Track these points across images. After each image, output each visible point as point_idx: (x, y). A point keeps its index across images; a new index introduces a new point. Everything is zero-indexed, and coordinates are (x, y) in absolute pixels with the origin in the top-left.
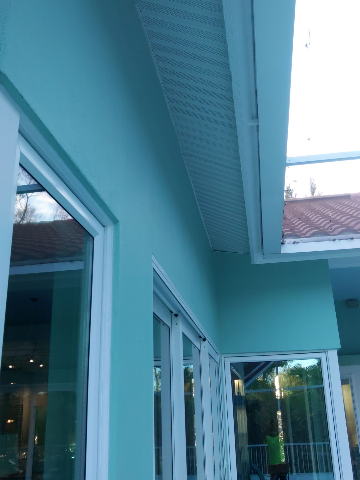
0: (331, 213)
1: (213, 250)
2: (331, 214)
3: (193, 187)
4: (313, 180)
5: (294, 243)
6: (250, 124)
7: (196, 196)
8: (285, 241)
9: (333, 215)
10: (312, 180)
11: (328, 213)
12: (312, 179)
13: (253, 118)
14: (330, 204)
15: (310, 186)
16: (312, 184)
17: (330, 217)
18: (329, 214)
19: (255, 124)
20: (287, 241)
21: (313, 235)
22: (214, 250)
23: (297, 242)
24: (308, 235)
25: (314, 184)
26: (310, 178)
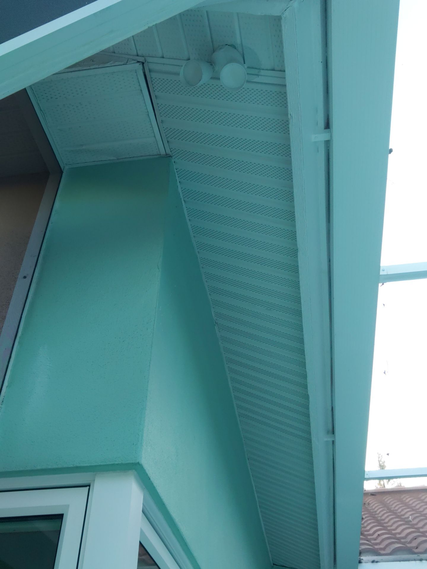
0: (411, 515)
1: (272, 565)
2: (410, 517)
3: (255, 492)
4: (382, 456)
5: (373, 562)
6: (326, 439)
7: (258, 502)
8: (362, 559)
9: (413, 519)
10: (380, 456)
11: (406, 516)
12: (380, 454)
13: (328, 432)
14: (408, 499)
15: (379, 464)
16: (381, 461)
17: (411, 521)
18: (408, 517)
19: (330, 440)
20: (364, 558)
21: (394, 552)
22: (274, 564)
23: (376, 561)
24: (388, 551)
25: (383, 461)
26: (378, 453)
